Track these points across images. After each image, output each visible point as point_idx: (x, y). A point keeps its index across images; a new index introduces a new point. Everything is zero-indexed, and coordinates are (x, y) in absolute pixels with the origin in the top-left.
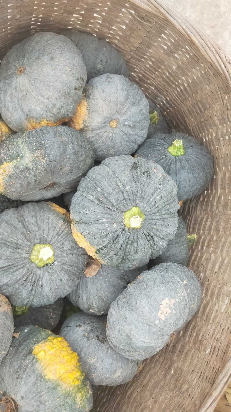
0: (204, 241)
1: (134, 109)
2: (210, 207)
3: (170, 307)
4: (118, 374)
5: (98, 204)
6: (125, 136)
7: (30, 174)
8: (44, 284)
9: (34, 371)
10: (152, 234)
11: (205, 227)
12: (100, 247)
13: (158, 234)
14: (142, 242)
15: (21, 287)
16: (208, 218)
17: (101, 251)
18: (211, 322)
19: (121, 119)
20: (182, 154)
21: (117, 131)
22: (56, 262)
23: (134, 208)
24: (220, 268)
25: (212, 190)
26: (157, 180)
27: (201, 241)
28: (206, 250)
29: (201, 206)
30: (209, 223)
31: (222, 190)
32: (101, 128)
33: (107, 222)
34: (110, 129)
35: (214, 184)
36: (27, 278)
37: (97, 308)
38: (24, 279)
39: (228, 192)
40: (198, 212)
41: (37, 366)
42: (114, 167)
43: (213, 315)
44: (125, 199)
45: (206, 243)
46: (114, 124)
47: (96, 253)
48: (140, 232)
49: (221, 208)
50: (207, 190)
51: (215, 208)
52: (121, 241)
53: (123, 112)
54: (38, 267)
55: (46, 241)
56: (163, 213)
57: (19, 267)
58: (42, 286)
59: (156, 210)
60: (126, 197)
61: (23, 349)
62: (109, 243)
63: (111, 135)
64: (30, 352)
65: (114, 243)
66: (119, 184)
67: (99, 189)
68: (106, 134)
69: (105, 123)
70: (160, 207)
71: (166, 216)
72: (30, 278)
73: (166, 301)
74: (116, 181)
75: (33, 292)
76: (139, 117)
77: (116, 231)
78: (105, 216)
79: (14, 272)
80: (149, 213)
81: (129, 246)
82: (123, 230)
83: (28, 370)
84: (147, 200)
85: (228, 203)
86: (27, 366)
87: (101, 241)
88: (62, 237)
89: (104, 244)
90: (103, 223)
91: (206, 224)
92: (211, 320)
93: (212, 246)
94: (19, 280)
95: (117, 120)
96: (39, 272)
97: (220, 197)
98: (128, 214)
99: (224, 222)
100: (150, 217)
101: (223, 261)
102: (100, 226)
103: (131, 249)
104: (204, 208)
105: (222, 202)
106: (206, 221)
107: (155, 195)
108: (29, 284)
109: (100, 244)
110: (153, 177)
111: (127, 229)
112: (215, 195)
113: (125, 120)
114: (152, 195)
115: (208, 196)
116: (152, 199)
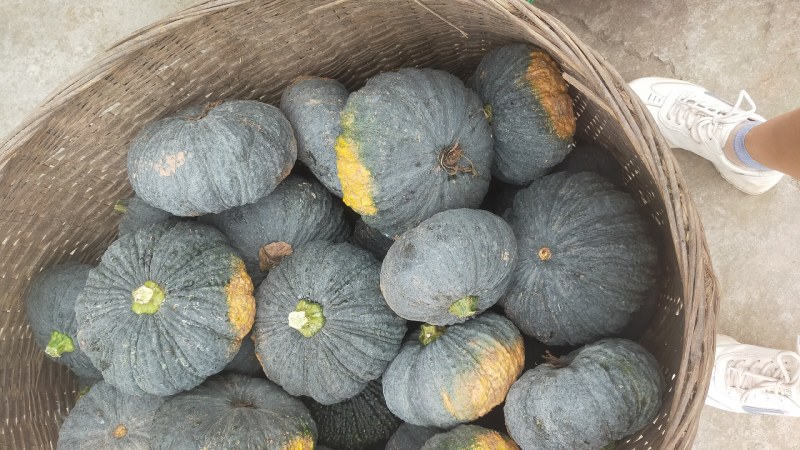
0: (111, 191)
1: (80, 434)
2: (75, 232)
3: (164, 161)
4: (313, 102)
5: (179, 347)
6: (118, 405)
7: (234, 442)
8: (327, 280)
9: (383, 190)
10: (140, 262)
11: (100, 209)
12: (216, 288)
13: (133, 257)
14: (159, 260)
15: (357, 295)
16: (88, 218)
17: (219, 281)
18: (145, 97)
19: (105, 432)
20: (56, 333)
21: (123, 418)
22: (299, 297)
23: (138, 312)
24: (97, 153)
25: (59, 252)
26: (88, 330)
27: (116, 193)
28: (114, 179)
29: (91, 237)
30: (90, 212)
31: (40, 247)
32: (138, 437)
33: (183, 317)
34: (130, 428)
35: (48, 260)
36: (341, 302)
37: (300, 196)
38: (344, 304)
39: (28, 243)
40: (101, 231)
41: (376, 193)
42: (129, 382)
43: (137, 103)
44: (139, 333)
45: (108, 188)
46: (120, 431)
47: (229, 282)
48: (152, 275)
49: (55, 225)
50: (67, 254)
51: (67, 228)
52: (183, 279)
53: (96, 441)
54: (322, 307)
55: (292, 333)
56: (107, 281)
57: (340, 324)
58: (331, 280)
59: (112, 292)
60: (136, 334)
61: (390, 220)
62: (201, 286)
63: (134, 420)
64: (381, 213)
65: (193, 282)
66: (133, 357)
67: (164, 366)
68: (139, 424)
69: (128, 441)
70: (105, 292)
71: (107, 274)
72: (337, 300)
73: (163, 173)
74: (135, 364)
75: (347, 278)
76: (82, 419)
77: (180, 297)
78: (179, 327)
79: (350, 322)
80: (124, 293)
81: (178, 266)
82: (170, 292)
83: (390, 196)
84: (114, 313)
85: (37, 229)
86: (390, 200)
87: (209, 296)
88: (272, 325)
89: (207, 289)
90: (188, 319)
91: (96, 212)
92: (142, 100)
93: (99, 181)
94: (353, 306)
95: (112, 434)
96: (325, 300)
97: (50, 239)
98: (151, 310)
99: (59, 207)
100: (128, 287)
101: (88, 159)
102: (195, 316)
103: (177, 262)
104: (87, 234)
105: (49, 233)
106: (92, 215)
107: (101, 312)
108: (345, 293)
109: (213, 291)
110: (89, 336)
111: (166, 291)
112: (58, 243)
113: (103, 427)
114: (103, 315)
115: (70, 247)
116: (108, 310)
